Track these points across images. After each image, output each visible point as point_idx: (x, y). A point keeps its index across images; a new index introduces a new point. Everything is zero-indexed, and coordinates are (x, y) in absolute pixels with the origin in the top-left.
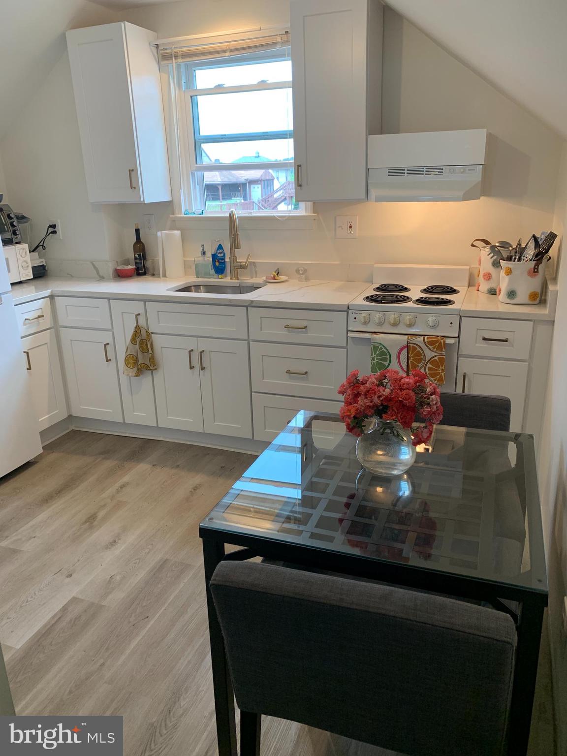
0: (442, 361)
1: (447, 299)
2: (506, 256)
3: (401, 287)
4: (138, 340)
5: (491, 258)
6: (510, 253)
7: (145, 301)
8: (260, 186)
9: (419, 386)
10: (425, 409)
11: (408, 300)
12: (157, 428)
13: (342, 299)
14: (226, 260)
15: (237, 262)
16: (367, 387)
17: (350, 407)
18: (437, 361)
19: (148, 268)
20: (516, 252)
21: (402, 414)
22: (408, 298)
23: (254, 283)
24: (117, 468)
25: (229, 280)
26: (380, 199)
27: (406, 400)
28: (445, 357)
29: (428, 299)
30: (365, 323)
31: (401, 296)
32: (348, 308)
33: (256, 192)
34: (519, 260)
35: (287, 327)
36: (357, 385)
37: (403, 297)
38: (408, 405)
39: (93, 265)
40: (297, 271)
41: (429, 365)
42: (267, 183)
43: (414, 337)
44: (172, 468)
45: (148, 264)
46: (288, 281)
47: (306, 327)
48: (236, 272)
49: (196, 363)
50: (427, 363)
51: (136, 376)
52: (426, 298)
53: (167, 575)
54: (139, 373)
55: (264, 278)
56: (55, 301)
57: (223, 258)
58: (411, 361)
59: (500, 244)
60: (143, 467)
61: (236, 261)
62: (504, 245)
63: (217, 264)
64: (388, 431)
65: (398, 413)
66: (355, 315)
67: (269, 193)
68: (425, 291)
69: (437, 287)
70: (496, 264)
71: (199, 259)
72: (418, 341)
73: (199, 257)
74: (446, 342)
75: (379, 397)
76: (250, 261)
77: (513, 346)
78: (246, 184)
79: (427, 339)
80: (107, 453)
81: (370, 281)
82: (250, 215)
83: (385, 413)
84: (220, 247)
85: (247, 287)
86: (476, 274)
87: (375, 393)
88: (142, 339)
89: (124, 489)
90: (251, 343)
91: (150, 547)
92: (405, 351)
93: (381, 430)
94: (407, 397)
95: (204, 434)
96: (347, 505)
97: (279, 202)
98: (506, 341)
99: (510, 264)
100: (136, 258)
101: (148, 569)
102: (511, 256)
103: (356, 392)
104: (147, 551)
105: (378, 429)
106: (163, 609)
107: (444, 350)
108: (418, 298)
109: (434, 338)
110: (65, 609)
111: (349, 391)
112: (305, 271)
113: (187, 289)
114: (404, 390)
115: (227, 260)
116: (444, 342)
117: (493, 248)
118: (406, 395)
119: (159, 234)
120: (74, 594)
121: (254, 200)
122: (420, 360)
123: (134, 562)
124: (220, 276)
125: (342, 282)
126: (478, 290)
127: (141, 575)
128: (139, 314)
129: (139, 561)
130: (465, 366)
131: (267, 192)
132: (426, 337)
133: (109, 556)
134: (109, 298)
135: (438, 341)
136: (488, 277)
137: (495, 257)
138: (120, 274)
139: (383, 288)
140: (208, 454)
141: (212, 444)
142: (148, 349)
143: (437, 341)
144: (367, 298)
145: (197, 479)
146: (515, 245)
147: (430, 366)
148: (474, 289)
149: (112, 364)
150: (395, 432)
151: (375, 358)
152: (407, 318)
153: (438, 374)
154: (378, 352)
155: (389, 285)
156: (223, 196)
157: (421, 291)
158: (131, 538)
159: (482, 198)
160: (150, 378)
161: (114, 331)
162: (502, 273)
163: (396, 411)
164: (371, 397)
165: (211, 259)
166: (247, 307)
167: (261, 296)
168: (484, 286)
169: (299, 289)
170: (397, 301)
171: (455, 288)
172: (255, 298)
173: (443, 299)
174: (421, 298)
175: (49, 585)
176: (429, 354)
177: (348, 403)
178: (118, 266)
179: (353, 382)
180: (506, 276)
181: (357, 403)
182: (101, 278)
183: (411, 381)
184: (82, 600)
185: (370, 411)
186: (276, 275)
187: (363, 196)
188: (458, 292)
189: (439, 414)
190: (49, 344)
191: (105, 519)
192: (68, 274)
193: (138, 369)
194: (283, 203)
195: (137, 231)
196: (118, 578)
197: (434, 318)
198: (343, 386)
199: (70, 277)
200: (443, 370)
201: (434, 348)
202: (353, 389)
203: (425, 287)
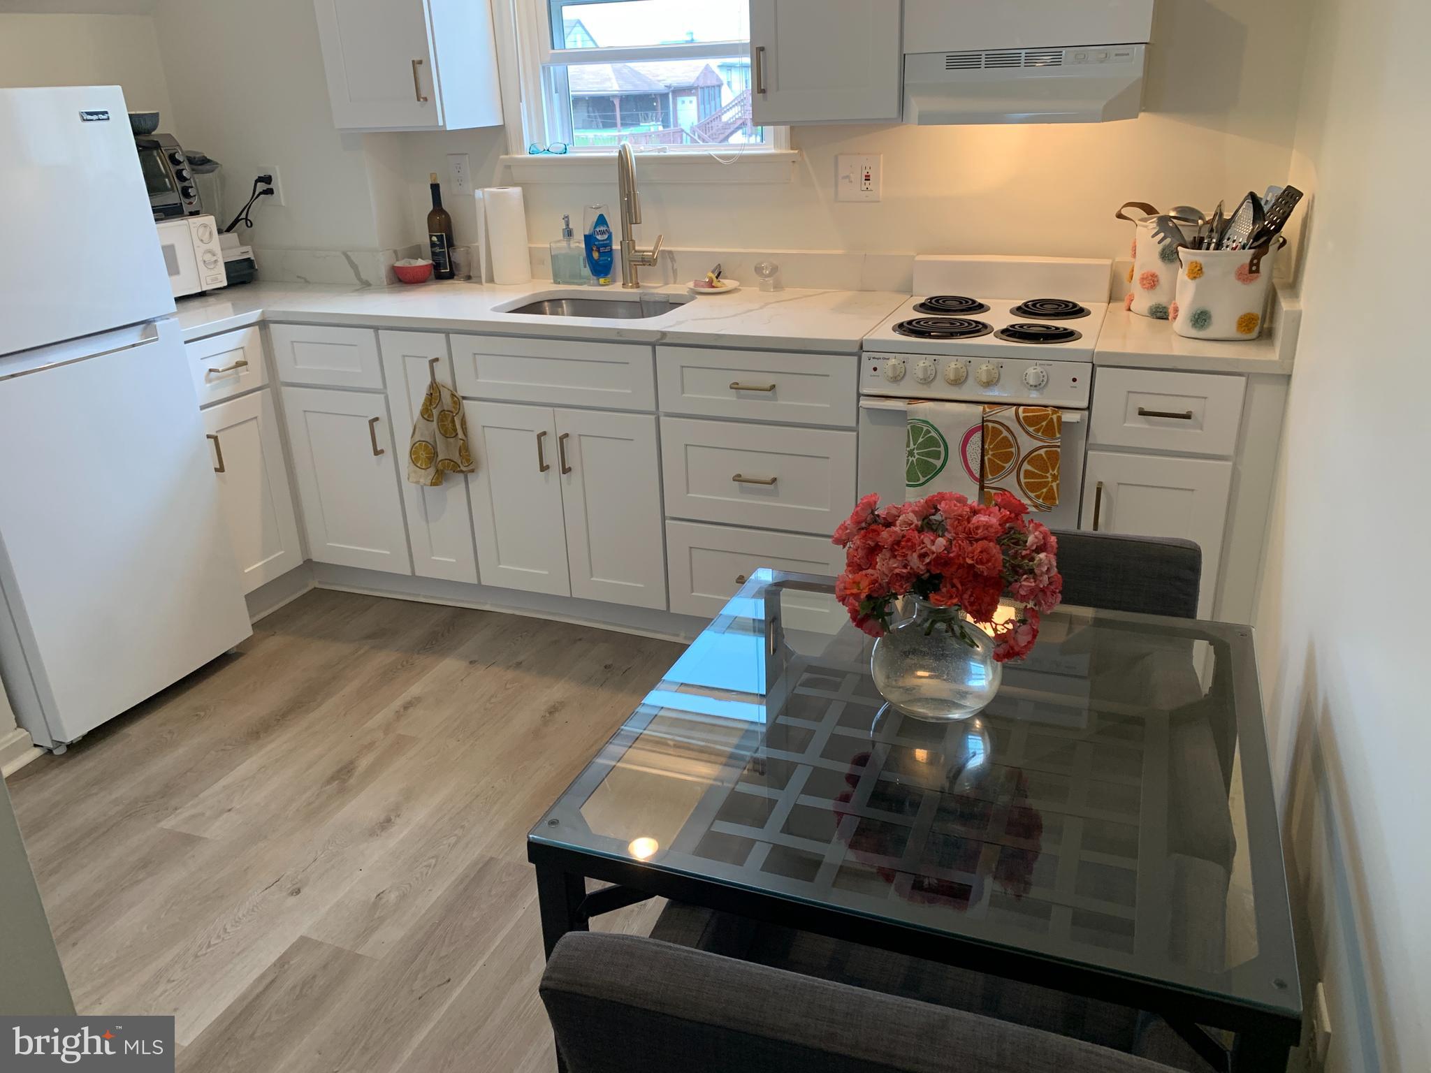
0: (1053, 457)
1: (1065, 329)
2: (1192, 239)
3: (970, 302)
4: (435, 412)
5: (1159, 243)
6: (1199, 232)
7: (447, 333)
8: (694, 99)
9: (1011, 528)
10: (1023, 583)
11: (985, 332)
12: (479, 587)
13: (848, 329)
14: (614, 247)
15: (636, 251)
16: (895, 532)
17: (858, 577)
18: (1043, 458)
19: (457, 265)
20: (1212, 231)
21: (972, 593)
22: (985, 326)
23: (668, 295)
24: (399, 667)
25: (620, 289)
26: (928, 119)
27: (982, 563)
28: (1059, 450)
29: (1025, 330)
30: (896, 379)
31: (969, 322)
32: (861, 347)
33: (687, 112)
34: (1219, 246)
35: (735, 387)
36: (874, 527)
37: (974, 324)
38: (985, 574)
39: (348, 257)
40: (758, 270)
41: (1026, 466)
42: (707, 91)
43: (997, 409)
44: (508, 667)
45: (458, 256)
46: (740, 290)
47: (773, 387)
48: (633, 272)
49: (552, 457)
50: (1023, 461)
51: (432, 484)
52: (1022, 326)
53: (490, 891)
54: (440, 478)
55: (691, 285)
56: (270, 331)
57: (608, 243)
58: (989, 459)
59: (1178, 212)
60: (450, 666)
61: (634, 249)
62: (1187, 214)
63: (596, 255)
64: (941, 626)
65: (964, 592)
66: (875, 363)
67: (713, 113)
68: (1021, 310)
69: (1043, 302)
70: (1169, 255)
71: (559, 245)
72: (1003, 417)
73: (559, 241)
74: (1063, 420)
75: (922, 556)
76: (662, 248)
77: (1201, 429)
78: (667, 94)
79: (1024, 412)
80: (379, 636)
81: (908, 290)
82: (662, 154)
83: (936, 589)
84: (601, 220)
85: (655, 302)
86: (1126, 276)
87: (913, 548)
88: (444, 410)
89: (411, 710)
90: (662, 419)
91: (459, 832)
92: (977, 437)
93: (927, 625)
94: (985, 556)
95: (571, 601)
96: (853, 780)
97: (732, 129)
98: (1187, 416)
99: (1200, 254)
100: (433, 245)
101: (453, 878)
102: (1202, 239)
103: (872, 544)
104: (453, 840)
105: (919, 621)
106: (481, 963)
107: (1058, 436)
108: (1005, 327)
109: (1039, 411)
110: (283, 962)
111: (857, 540)
112: (775, 270)
113: (533, 307)
114: (977, 540)
115: (616, 246)
116: (1059, 418)
117: (1164, 220)
118: (981, 552)
119: (479, 193)
120: (302, 930)
121: (683, 127)
122: (1007, 457)
123: (425, 864)
124: (602, 281)
125: (850, 293)
126: (1129, 310)
127: (439, 890)
128: (437, 360)
129: (437, 861)
130: (1101, 468)
131: (708, 111)
132: (1021, 409)
133: (377, 851)
134: (376, 326)
135: (1047, 415)
136: (1151, 282)
137: (1168, 240)
138: (400, 277)
139: (932, 305)
140: (580, 640)
141: (586, 620)
142: (455, 430)
143: (1044, 417)
144: (901, 326)
145: (557, 691)
146: (1209, 215)
147: (1029, 468)
148: (1119, 306)
149: (387, 459)
150: (956, 628)
151: (915, 451)
152: (983, 368)
153: (1045, 484)
154: (921, 440)
155: (945, 299)
156: (622, 118)
157: (1012, 312)
158: (419, 815)
159: (1142, 115)
160: (463, 485)
161: (389, 393)
162: (1182, 274)
163: (959, 586)
164: (904, 556)
165: (583, 246)
166: (653, 345)
167: (682, 322)
168: (1143, 301)
169: (761, 308)
170: (962, 333)
171: (1081, 304)
172: (671, 326)
173: (1057, 328)
174: (1013, 326)
175: (253, 911)
176: (1027, 443)
177: (854, 566)
178: (397, 260)
179: (865, 521)
180: (1190, 281)
181: (874, 568)
182: (365, 286)
183: (994, 521)
184: (319, 944)
185: (901, 586)
186: (714, 277)
187: (893, 112)
188: (1088, 313)
189: (1053, 592)
190: (260, 419)
191: (372, 771)
192: (298, 277)
193: (437, 471)
194: (740, 132)
195: (435, 188)
196: (393, 897)
197: (1039, 369)
198: (843, 527)
199: (304, 282)
200: (1055, 477)
201: (1037, 431)
202: (864, 536)
203: (1020, 303)
